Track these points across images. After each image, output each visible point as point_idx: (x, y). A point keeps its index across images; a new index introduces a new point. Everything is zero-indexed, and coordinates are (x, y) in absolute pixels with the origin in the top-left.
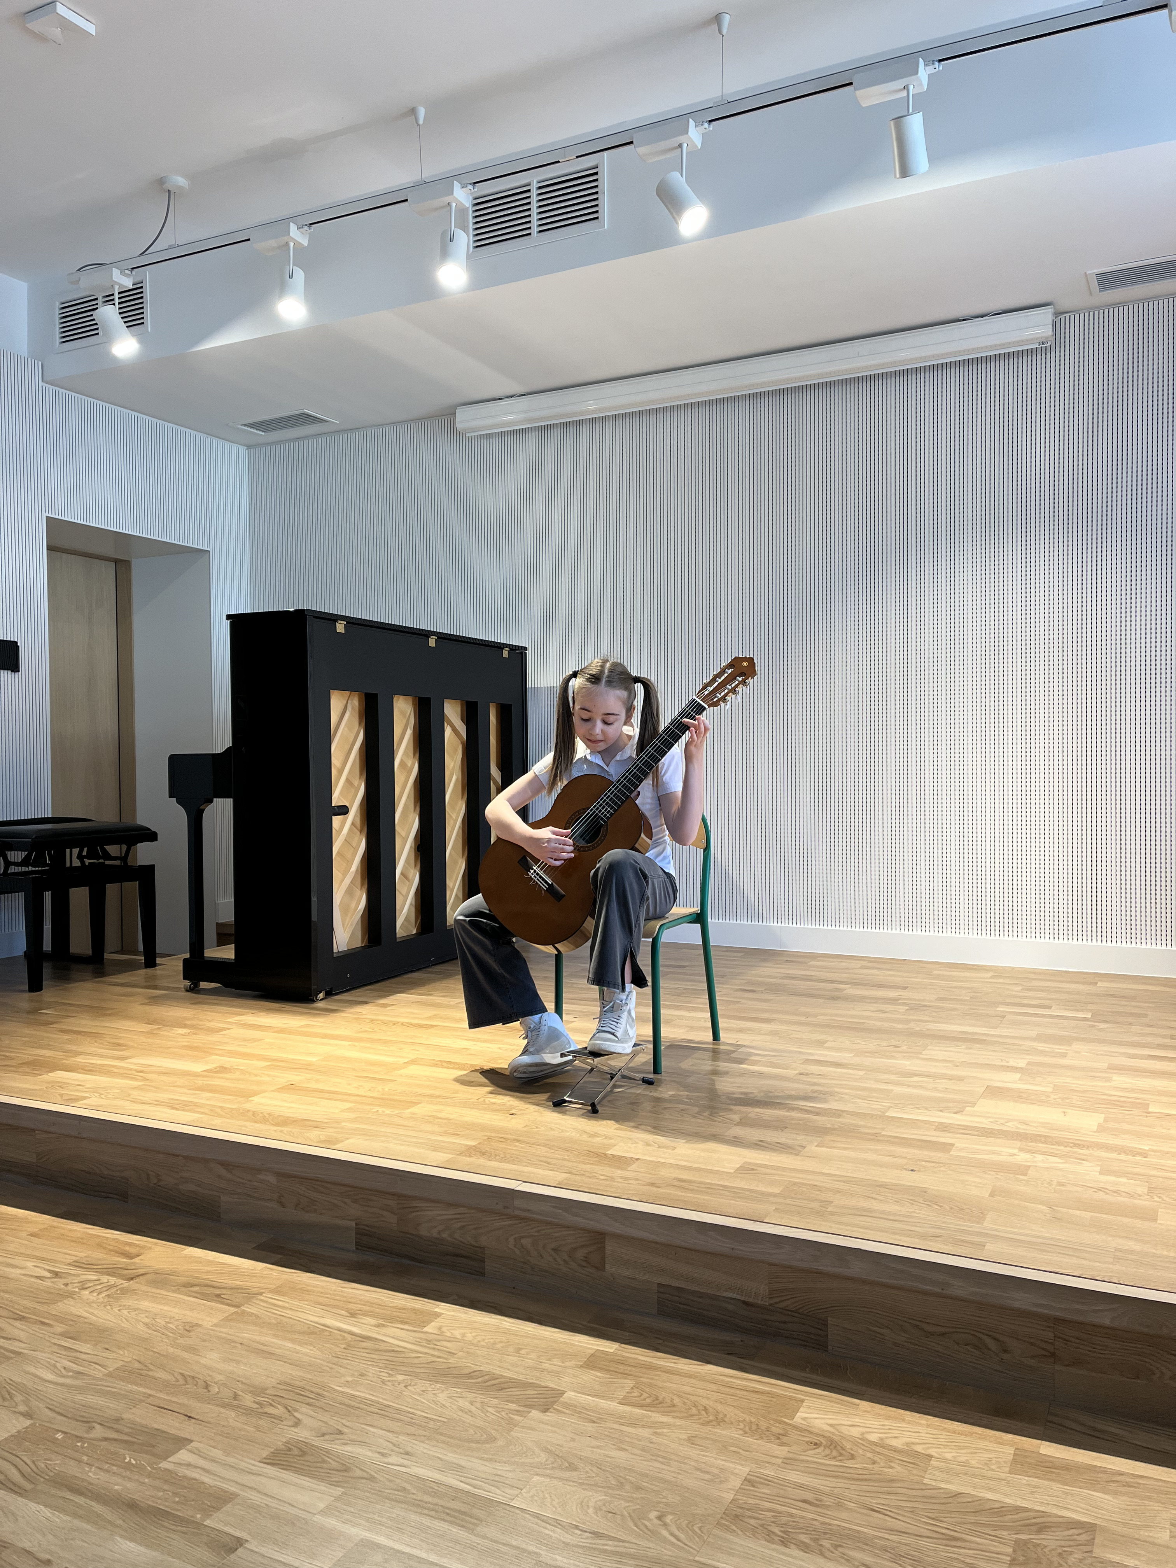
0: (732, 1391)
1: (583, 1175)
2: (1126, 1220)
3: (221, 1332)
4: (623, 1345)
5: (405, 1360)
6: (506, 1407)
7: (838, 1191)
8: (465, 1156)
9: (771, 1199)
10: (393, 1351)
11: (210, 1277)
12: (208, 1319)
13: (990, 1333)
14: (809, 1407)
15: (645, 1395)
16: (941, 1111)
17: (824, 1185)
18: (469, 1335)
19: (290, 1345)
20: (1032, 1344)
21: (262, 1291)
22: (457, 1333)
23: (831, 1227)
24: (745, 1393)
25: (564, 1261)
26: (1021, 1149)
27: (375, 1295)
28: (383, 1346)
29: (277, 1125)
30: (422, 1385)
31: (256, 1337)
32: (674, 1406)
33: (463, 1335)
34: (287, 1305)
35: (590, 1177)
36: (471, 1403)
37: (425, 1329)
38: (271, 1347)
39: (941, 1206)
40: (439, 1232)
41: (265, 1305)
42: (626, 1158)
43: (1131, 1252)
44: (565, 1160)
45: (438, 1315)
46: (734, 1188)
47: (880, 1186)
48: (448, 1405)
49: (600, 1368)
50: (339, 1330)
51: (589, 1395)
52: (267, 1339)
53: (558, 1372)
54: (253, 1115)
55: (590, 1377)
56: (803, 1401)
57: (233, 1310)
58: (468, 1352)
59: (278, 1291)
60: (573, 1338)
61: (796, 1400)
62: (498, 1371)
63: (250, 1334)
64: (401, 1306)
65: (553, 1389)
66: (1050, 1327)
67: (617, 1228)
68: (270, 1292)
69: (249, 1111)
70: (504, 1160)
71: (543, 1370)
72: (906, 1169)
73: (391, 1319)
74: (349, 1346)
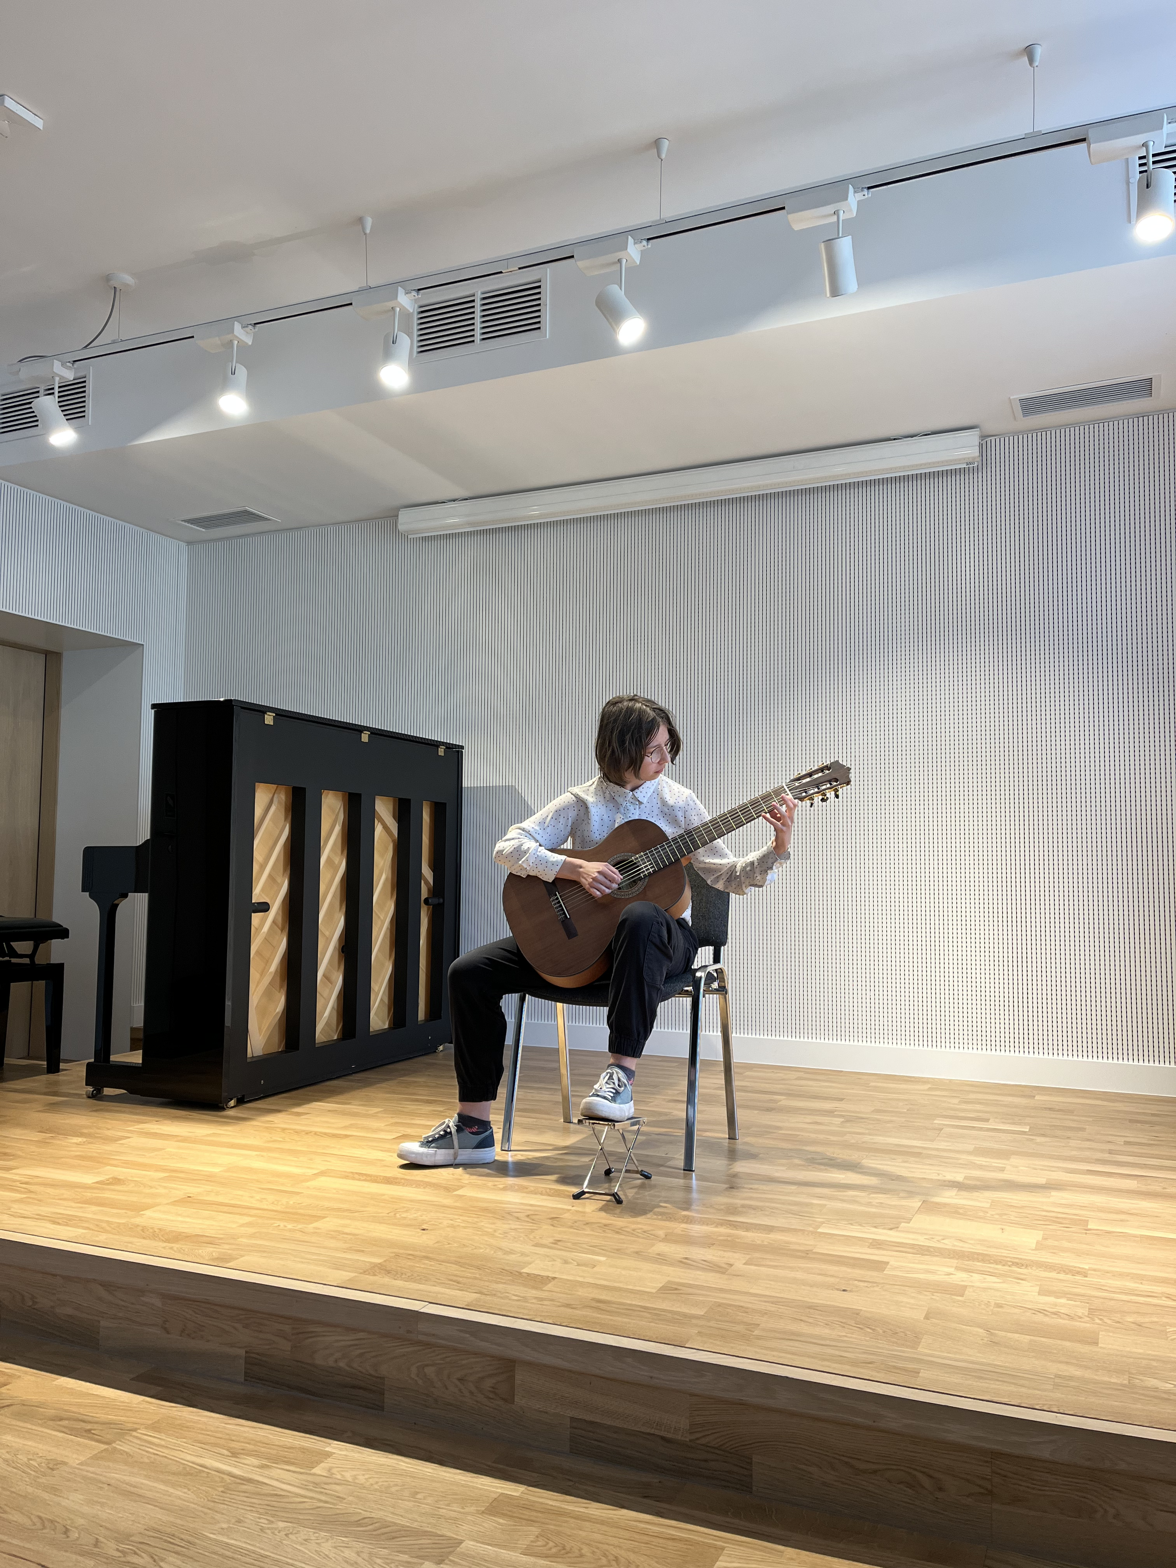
0: (646, 1538)
1: (495, 1295)
2: (1067, 1344)
3: (87, 1471)
4: (531, 1488)
5: (289, 1506)
6: (397, 1558)
7: (764, 1313)
8: (369, 1274)
9: (694, 1321)
10: (276, 1495)
11: (81, 1410)
12: (75, 1456)
13: (923, 1469)
14: (729, 1556)
15: (551, 1544)
16: (875, 1227)
17: (750, 1306)
18: (361, 1477)
19: (162, 1487)
20: (968, 1481)
21: (136, 1426)
22: (348, 1476)
23: (756, 1352)
24: (661, 1541)
25: (471, 1393)
26: (957, 1268)
27: (261, 1433)
28: (266, 1490)
29: (167, 1241)
30: (304, 1533)
31: (125, 1478)
32: (581, 1556)
33: (355, 1477)
34: (163, 1443)
35: (501, 1298)
36: (358, 1553)
37: (314, 1471)
38: (141, 1488)
39: (873, 1330)
40: (336, 1361)
41: (138, 1442)
42: (542, 1277)
43: (1071, 1378)
44: (476, 1278)
45: (328, 1455)
46: (655, 1309)
47: (810, 1307)
48: (332, 1555)
49: (503, 1514)
50: (218, 1471)
51: (489, 1544)
52: (138, 1480)
53: (456, 1519)
54: (143, 1230)
55: (491, 1524)
56: (723, 1549)
57: (104, 1447)
58: (358, 1497)
59: (155, 1427)
60: (475, 1480)
61: (716, 1547)
62: (390, 1518)
63: (119, 1474)
64: (289, 1445)
65: (450, 1538)
66: (987, 1462)
67: (528, 1354)
68: (146, 1428)
69: (138, 1225)
70: (410, 1279)
71: (440, 1517)
72: (838, 1290)
73: (277, 1460)
74: (227, 1489)
